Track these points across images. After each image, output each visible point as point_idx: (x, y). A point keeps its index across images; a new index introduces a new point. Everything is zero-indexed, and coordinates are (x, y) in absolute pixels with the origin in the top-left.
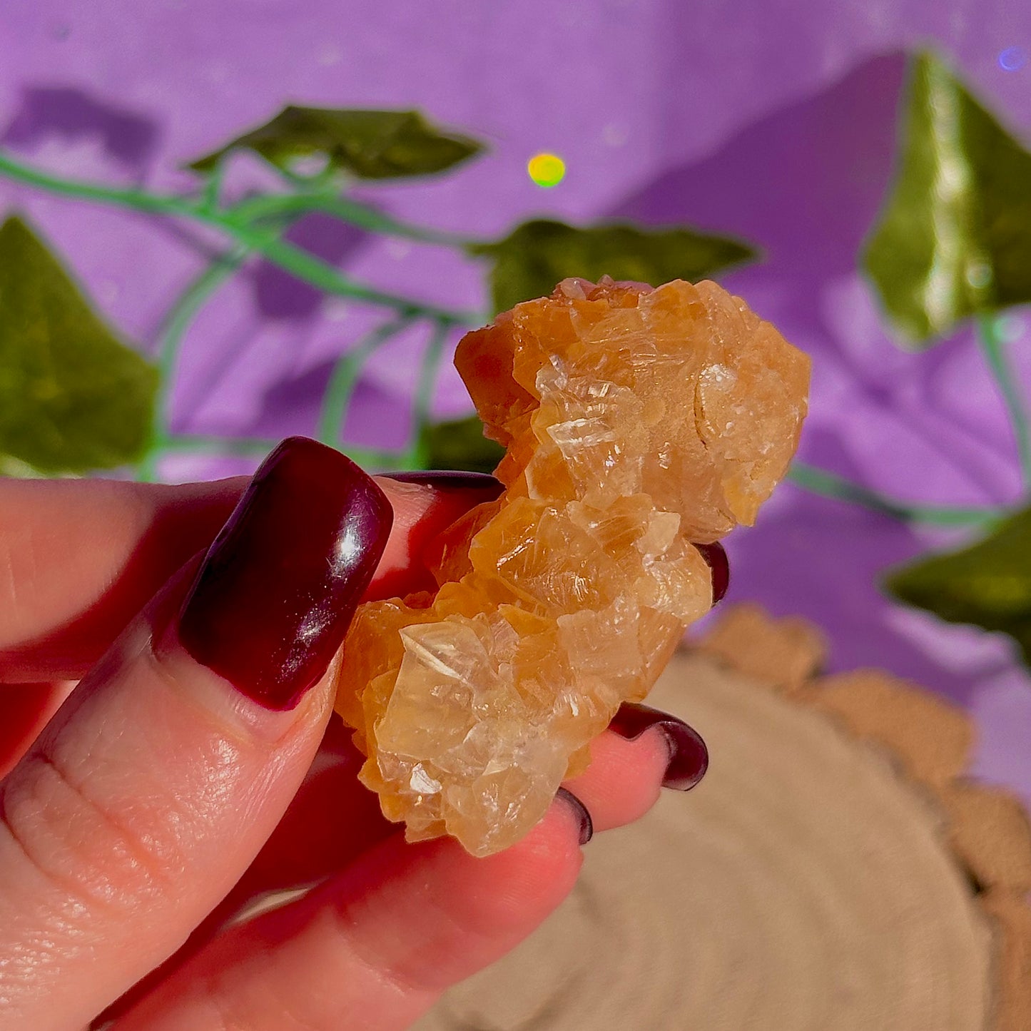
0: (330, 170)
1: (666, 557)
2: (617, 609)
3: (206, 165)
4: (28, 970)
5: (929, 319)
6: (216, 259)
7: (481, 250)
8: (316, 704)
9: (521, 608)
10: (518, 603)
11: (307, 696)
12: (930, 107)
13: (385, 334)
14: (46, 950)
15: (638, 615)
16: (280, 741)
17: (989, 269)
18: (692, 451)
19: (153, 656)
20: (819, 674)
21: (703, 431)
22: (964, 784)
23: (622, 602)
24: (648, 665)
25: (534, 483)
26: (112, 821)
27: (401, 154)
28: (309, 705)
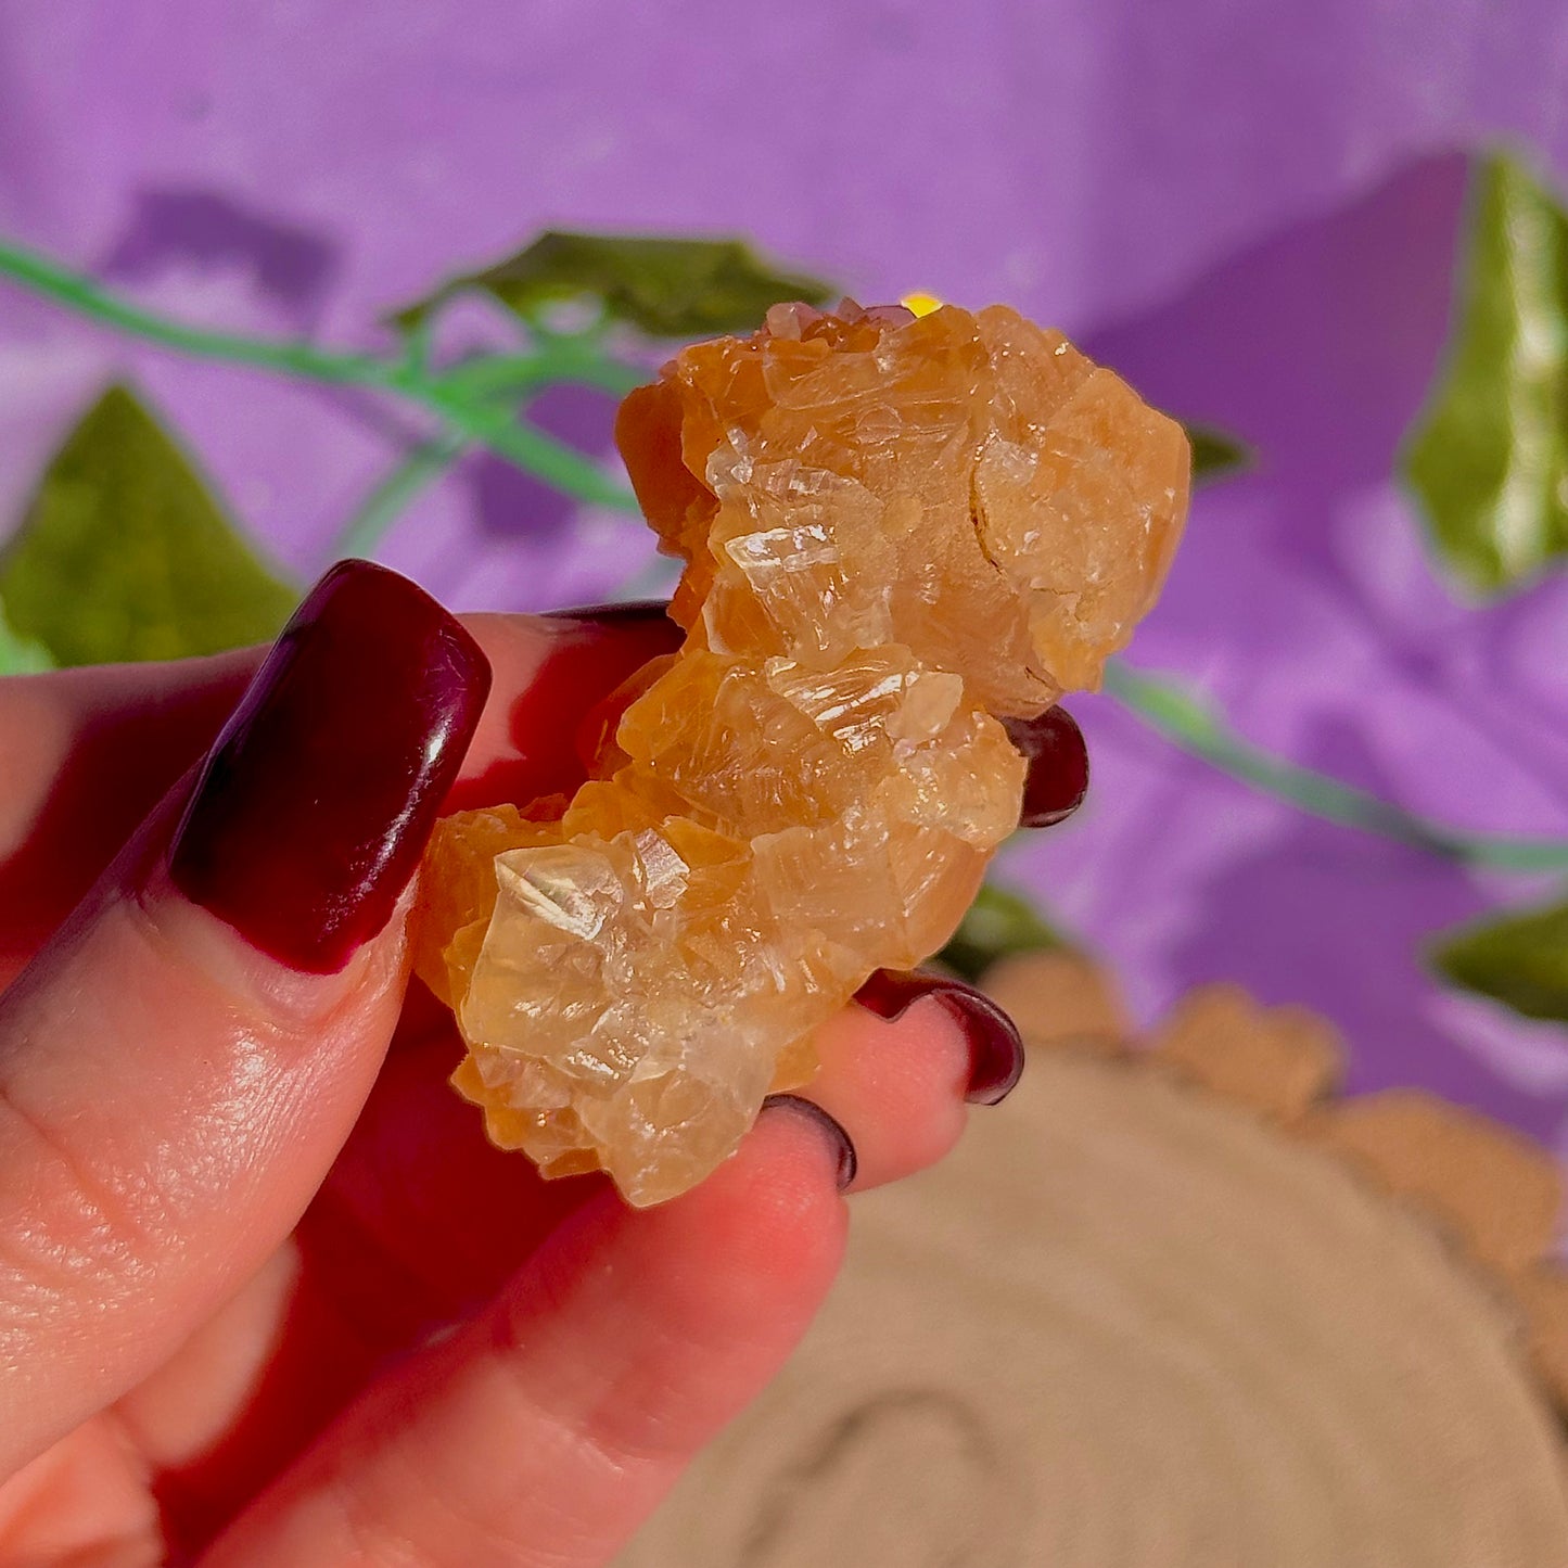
1: (937, 744)
2: (849, 826)
5: (1502, 556)
8: (378, 968)
9: (699, 823)
10: (693, 814)
11: (363, 954)
15: (886, 835)
16: (320, 1025)
18: (977, 576)
21: (989, 545)
23: (857, 814)
24: (906, 914)
25: (716, 626)
27: (712, 303)
28: (368, 969)
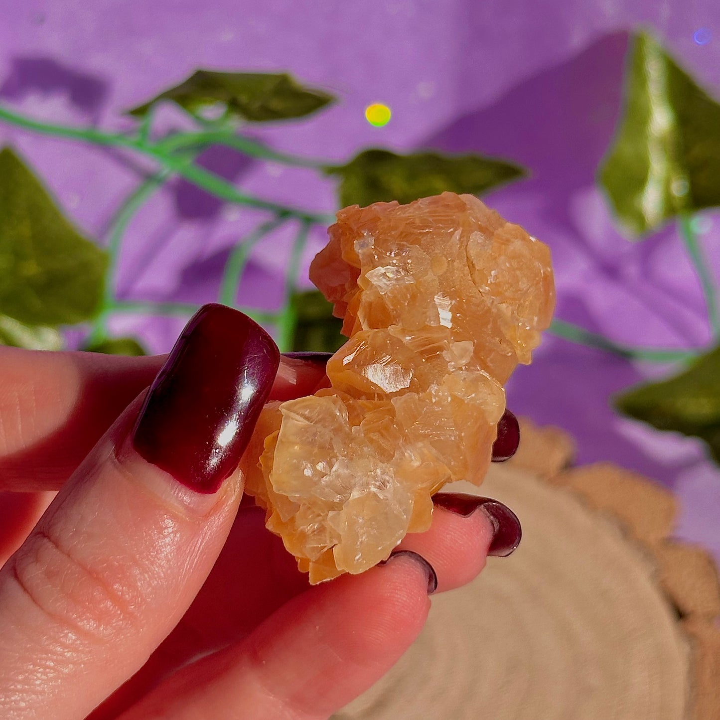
0: (227, 116)
1: (466, 368)
2: (433, 392)
3: (141, 111)
4: (38, 682)
5: (646, 218)
6: (148, 177)
7: (332, 171)
8: (231, 489)
9: (367, 400)
12: (646, 70)
13: (266, 229)
14: (49, 667)
16: (207, 516)
17: (687, 184)
19: (116, 460)
20: (569, 466)
22: (671, 542)
23: (436, 388)
25: (365, 318)
26: (92, 575)
27: (276, 104)
28: (226, 491)
